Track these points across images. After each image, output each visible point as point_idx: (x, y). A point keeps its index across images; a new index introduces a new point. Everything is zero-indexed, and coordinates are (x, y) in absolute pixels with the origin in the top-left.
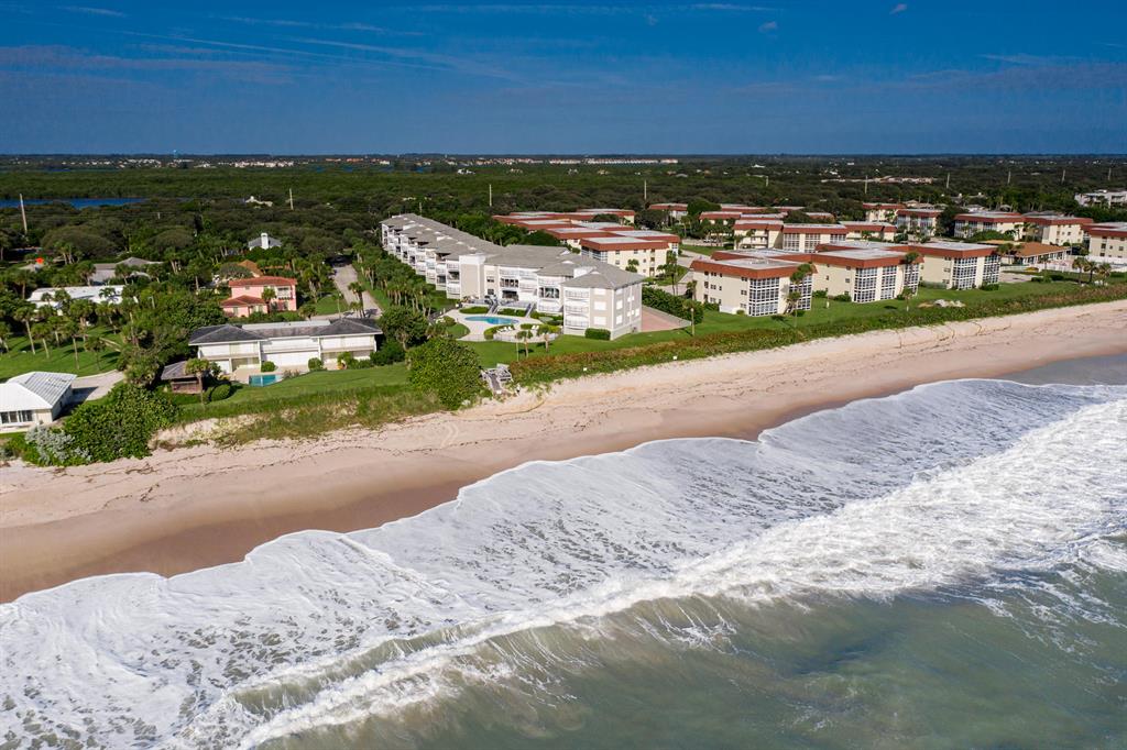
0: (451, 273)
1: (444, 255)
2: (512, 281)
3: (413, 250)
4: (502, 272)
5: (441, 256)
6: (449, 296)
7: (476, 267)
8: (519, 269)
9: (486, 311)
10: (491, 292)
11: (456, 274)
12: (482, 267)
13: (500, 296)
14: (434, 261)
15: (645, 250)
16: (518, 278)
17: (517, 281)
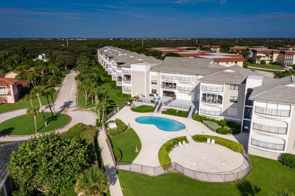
0: (125, 76)
1: (122, 64)
2: (170, 84)
3: (107, 61)
4: (163, 77)
5: (120, 64)
6: (124, 92)
7: (143, 72)
8: (178, 75)
9: (152, 110)
10: (154, 91)
11: (128, 77)
12: (148, 73)
13: (161, 94)
14: (115, 67)
15: (232, 62)
16: (176, 82)
17: (175, 84)
